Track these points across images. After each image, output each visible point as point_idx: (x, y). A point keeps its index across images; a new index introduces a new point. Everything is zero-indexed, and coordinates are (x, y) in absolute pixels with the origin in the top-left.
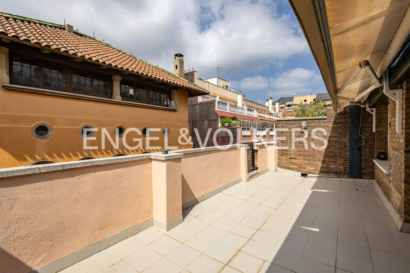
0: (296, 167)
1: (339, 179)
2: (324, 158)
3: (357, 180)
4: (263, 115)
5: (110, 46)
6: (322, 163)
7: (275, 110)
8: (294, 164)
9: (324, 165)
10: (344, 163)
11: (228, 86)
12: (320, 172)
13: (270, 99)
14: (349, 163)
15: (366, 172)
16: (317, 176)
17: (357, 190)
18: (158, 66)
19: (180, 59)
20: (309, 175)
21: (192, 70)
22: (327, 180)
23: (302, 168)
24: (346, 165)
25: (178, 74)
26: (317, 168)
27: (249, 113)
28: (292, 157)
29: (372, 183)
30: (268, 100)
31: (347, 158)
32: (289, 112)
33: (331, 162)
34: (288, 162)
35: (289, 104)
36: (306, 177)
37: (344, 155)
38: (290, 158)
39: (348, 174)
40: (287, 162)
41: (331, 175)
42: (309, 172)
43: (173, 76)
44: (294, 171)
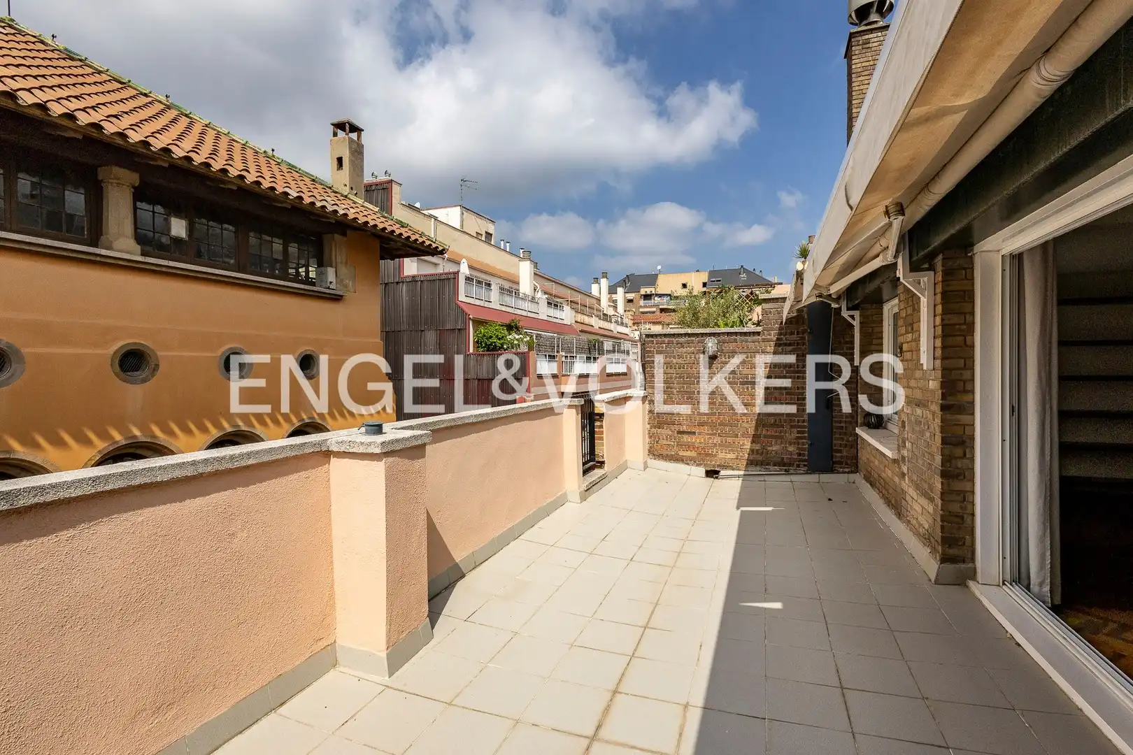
0: (693, 454)
1: (787, 478)
2: (756, 429)
3: (826, 477)
4: (587, 320)
5: (81, 60)
6: (753, 442)
7: (615, 308)
8: (689, 447)
9: (757, 447)
10: (798, 438)
11: (491, 235)
12: (747, 464)
13: (603, 277)
14: (810, 438)
15: (842, 457)
16: (742, 473)
17: (830, 500)
18: (273, 150)
19: (351, 140)
20: (723, 473)
21: (383, 178)
22: (764, 481)
23: (708, 455)
24: (803, 444)
25: (346, 185)
26: (741, 454)
27: (552, 312)
28: (684, 428)
29: (854, 483)
30: (596, 280)
31: (804, 427)
32: (646, 313)
33: (772, 437)
34: (674, 442)
35: (646, 292)
36: (717, 478)
37: (798, 420)
38: (679, 432)
39: (806, 463)
40: (673, 444)
41: (771, 468)
42: (724, 466)
43: (328, 190)
44: (688, 464)
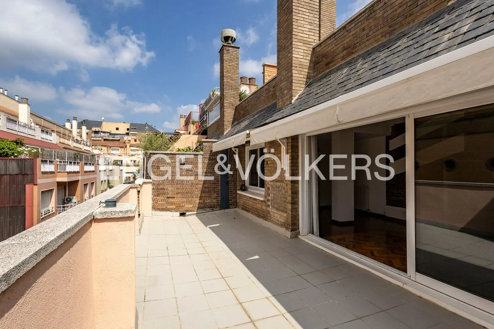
0: (174, 207)
1: (213, 212)
2: (201, 194)
3: (226, 211)
6: (200, 199)
8: (172, 204)
9: (201, 201)
10: (217, 196)
12: (197, 209)
14: (221, 196)
15: (232, 202)
16: (196, 212)
20: (187, 213)
22: (204, 215)
23: (181, 206)
24: (219, 198)
26: (195, 205)
28: (170, 196)
29: (237, 211)
31: (219, 192)
33: (207, 197)
34: (165, 202)
36: (185, 216)
37: (217, 189)
38: (168, 198)
39: (220, 206)
40: (164, 203)
41: (207, 209)
42: (188, 211)
44: (172, 211)
